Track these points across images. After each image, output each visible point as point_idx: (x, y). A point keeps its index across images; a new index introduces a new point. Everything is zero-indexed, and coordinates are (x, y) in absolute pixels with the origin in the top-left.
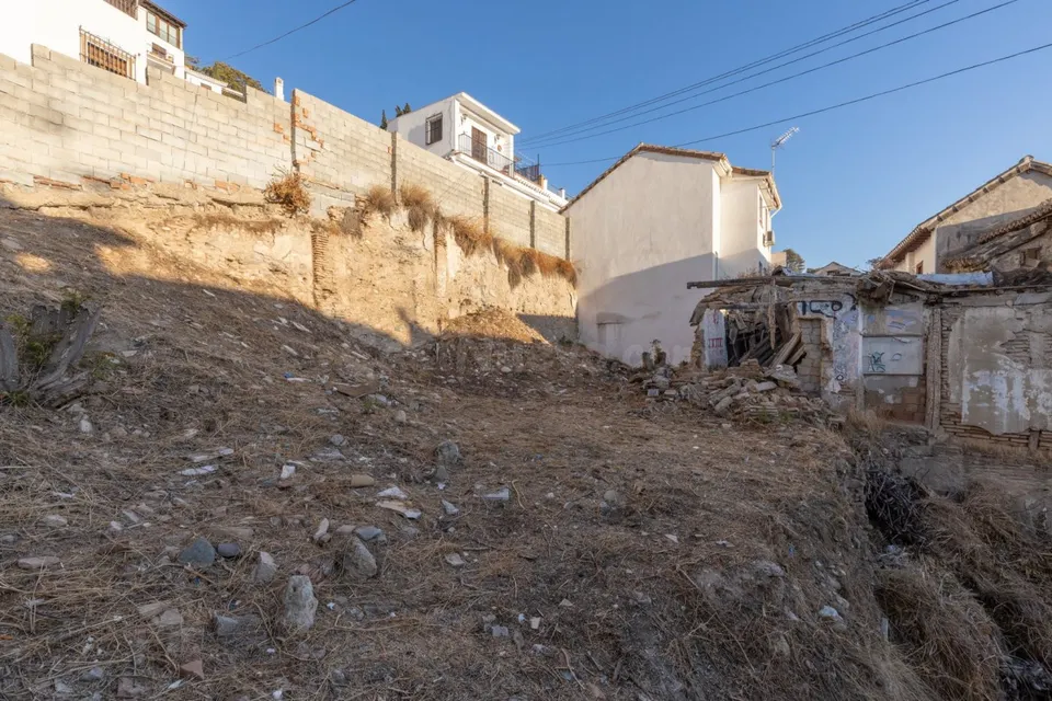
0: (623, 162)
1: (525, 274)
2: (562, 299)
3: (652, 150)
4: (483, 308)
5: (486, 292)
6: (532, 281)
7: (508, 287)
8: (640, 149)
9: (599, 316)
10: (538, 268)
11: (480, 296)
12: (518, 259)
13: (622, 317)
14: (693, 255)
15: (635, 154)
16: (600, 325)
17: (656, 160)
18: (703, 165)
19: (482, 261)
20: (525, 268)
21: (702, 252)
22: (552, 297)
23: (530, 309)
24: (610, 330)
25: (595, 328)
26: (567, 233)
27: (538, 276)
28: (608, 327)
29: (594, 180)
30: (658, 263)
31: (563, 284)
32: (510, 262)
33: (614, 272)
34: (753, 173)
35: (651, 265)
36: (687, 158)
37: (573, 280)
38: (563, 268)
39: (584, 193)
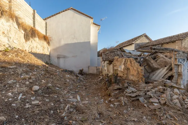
0: (66, 10)
1: (32, 37)
2: (45, 49)
3: (75, 10)
4: (9, 48)
5: (11, 40)
6: (35, 41)
7: (24, 40)
8: (71, 9)
9: (58, 55)
10: (37, 36)
11: (7, 42)
12: (29, 30)
13: (65, 56)
14: (86, 41)
15: (70, 9)
16: (58, 58)
17: (76, 13)
18: (88, 19)
19: (8, 24)
20: (32, 34)
21: (88, 41)
22: (42, 47)
23: (34, 51)
24: (61, 60)
25: (56, 59)
26: (46, 27)
27: (37, 39)
28: (61, 58)
29: (56, 13)
30: (76, 42)
31: (45, 44)
32: (25, 30)
33: (63, 43)
34: (97, 25)
35: (74, 42)
36: (84, 16)
37: (48, 43)
38: (45, 38)
39: (52, 16)
